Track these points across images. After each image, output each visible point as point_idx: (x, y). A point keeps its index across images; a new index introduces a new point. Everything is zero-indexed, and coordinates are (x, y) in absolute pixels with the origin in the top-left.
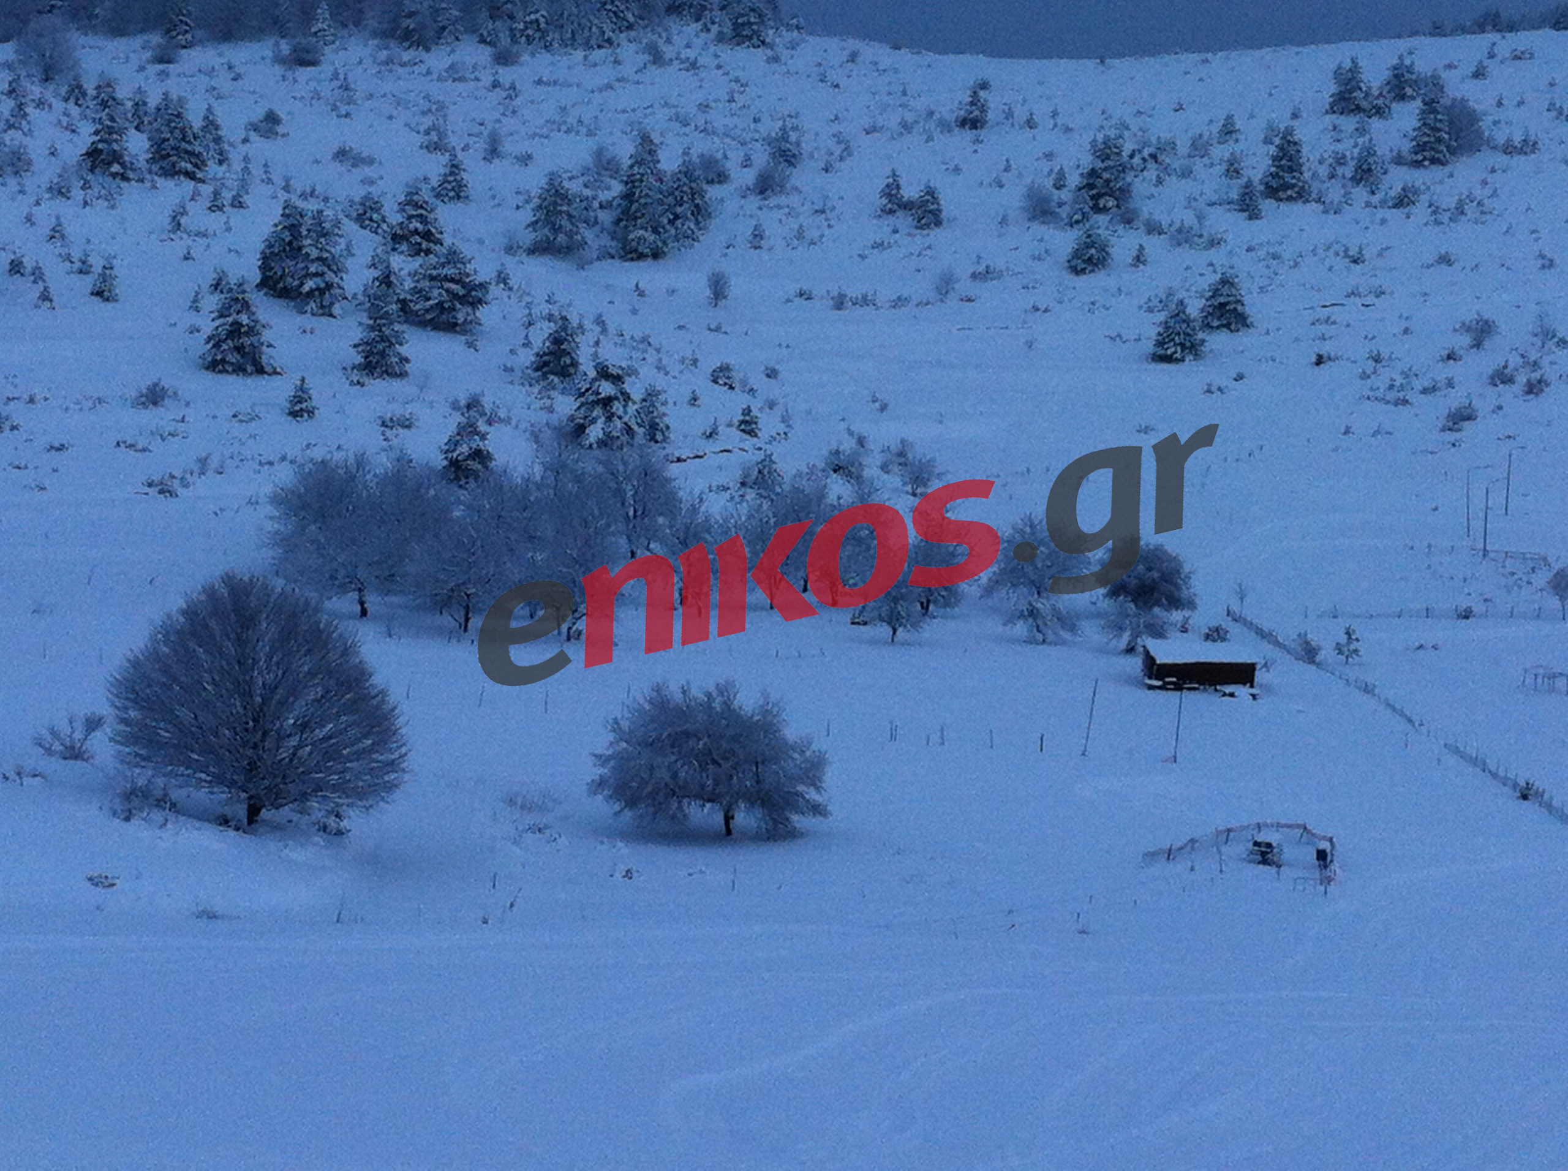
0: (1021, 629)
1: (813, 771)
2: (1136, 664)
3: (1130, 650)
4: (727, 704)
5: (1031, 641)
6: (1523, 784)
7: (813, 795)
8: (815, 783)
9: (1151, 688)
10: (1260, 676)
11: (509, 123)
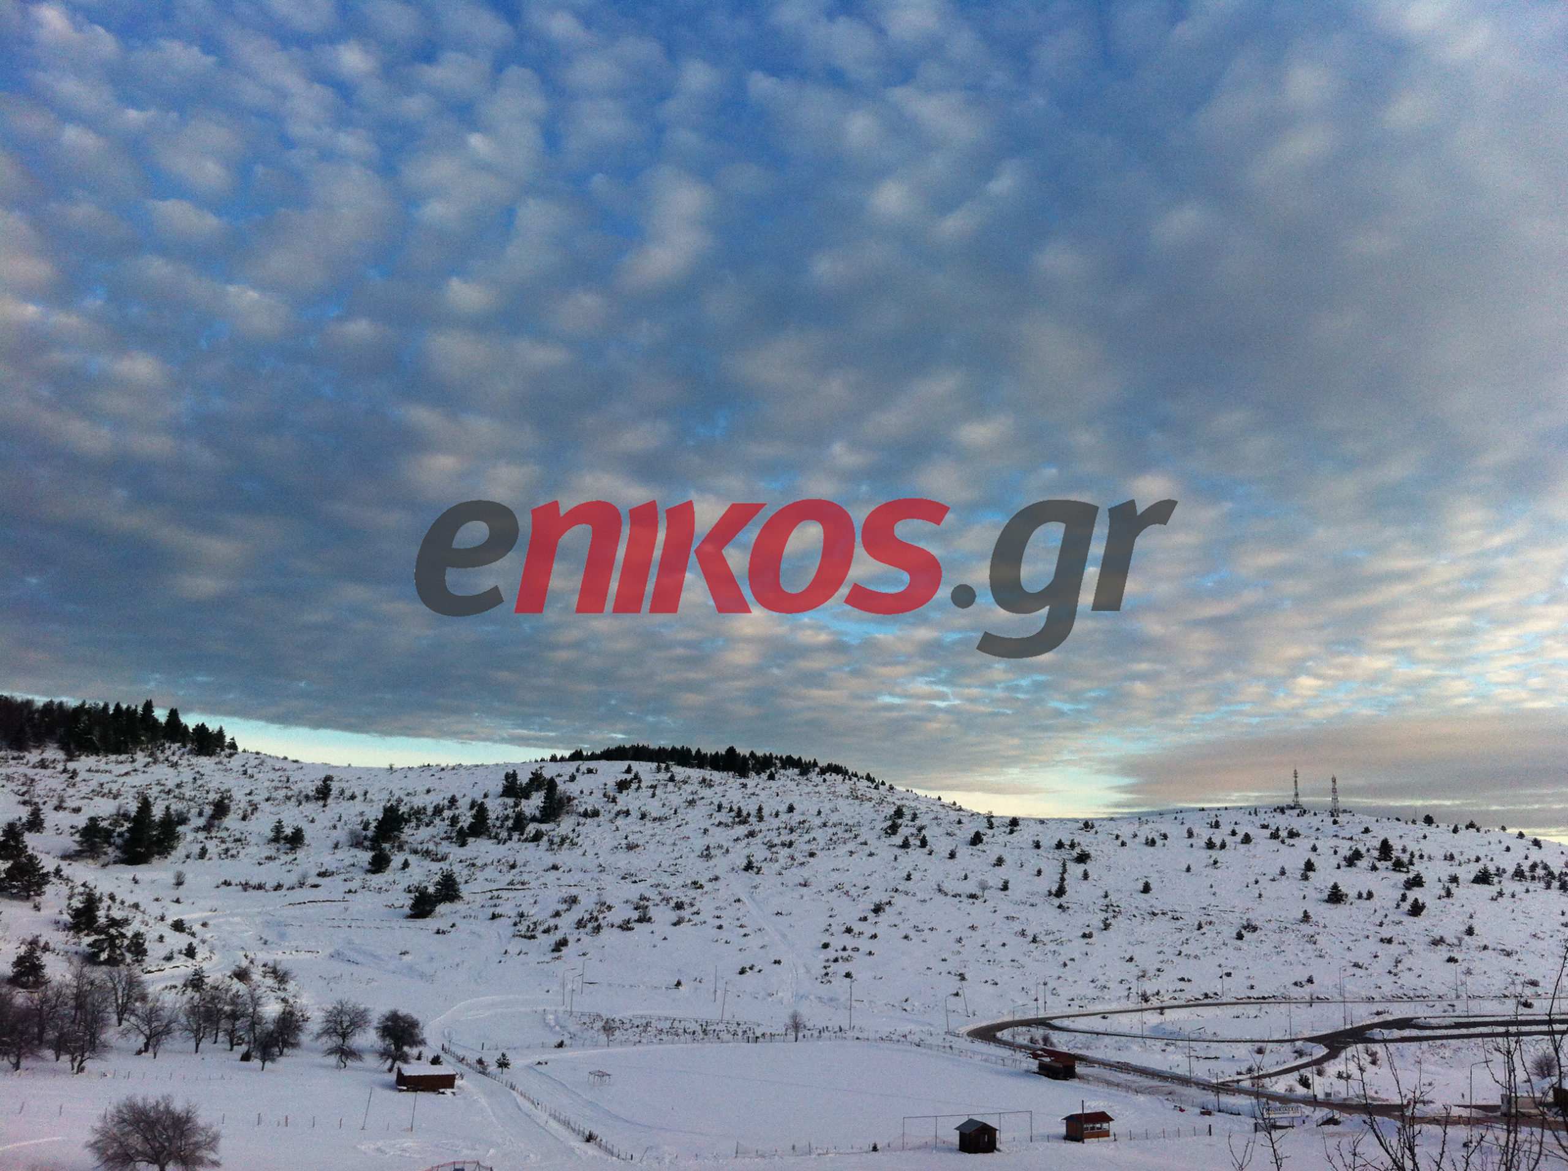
0: (333, 1060)
1: (213, 1142)
2: (393, 1077)
3: (390, 1070)
4: (167, 1107)
5: (338, 1067)
6: (588, 1133)
7: (213, 1156)
8: (213, 1149)
9: (401, 1091)
10: (458, 1082)
11: (71, 791)
